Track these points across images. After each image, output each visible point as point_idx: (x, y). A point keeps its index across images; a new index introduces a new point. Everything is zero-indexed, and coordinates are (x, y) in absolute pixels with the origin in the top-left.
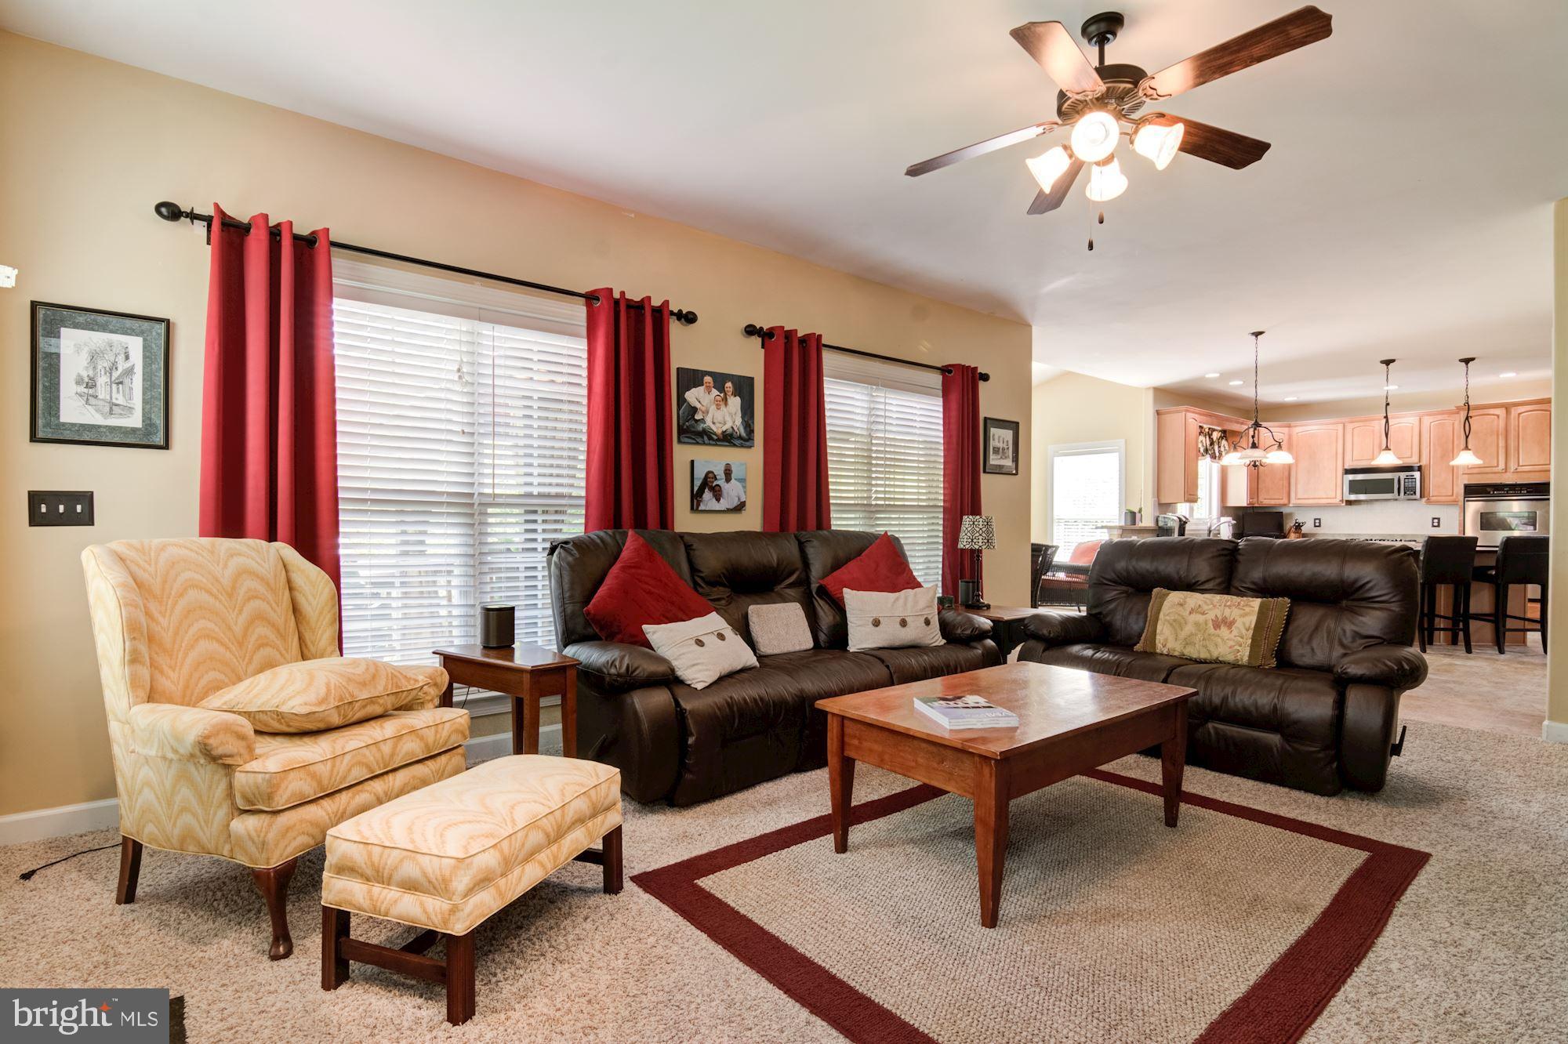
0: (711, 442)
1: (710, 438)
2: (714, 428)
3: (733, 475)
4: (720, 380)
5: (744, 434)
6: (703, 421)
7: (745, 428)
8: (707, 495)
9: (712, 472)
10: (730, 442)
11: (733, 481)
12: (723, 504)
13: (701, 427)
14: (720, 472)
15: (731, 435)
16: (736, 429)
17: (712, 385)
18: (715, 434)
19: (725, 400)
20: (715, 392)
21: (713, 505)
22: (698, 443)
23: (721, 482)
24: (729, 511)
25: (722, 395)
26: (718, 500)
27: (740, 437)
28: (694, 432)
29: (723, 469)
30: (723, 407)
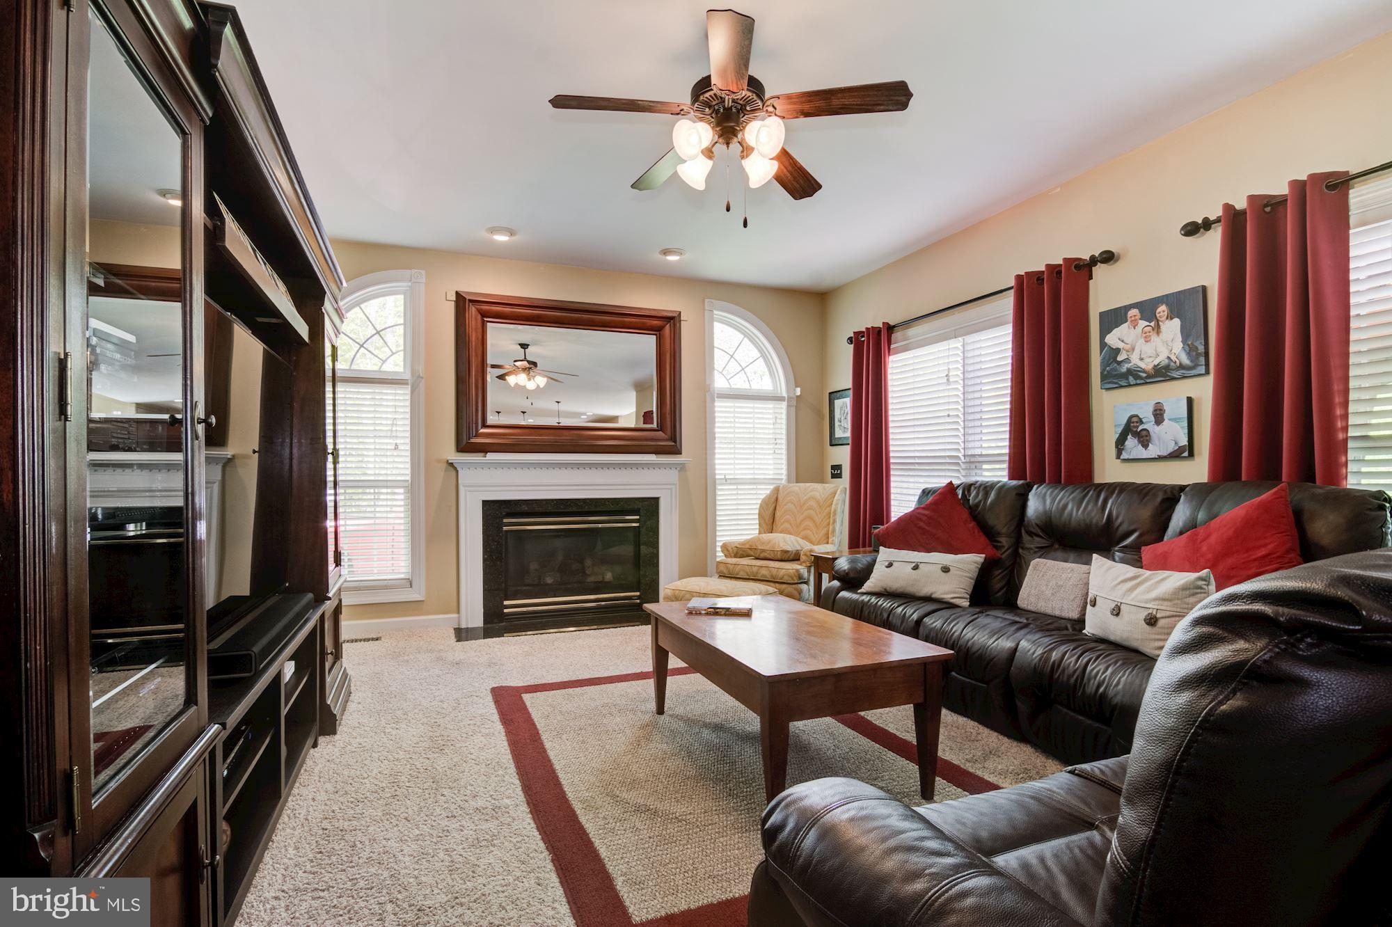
0: (1138, 382)
1: (1137, 377)
2: (1142, 365)
3: (1166, 416)
4: (1147, 309)
5: (1185, 360)
6: (1127, 360)
7: (1189, 354)
8: (1131, 442)
9: (1137, 416)
10: (1164, 375)
11: (1166, 422)
12: (1153, 451)
13: (1124, 368)
14: (1147, 414)
15: (1167, 368)
16: (1173, 358)
17: (1139, 316)
18: (1144, 371)
19: (1157, 329)
20: (1143, 323)
21: (1140, 452)
22: (1121, 387)
23: (1149, 424)
24: (1160, 458)
25: (1152, 324)
26: (1145, 446)
27: (1182, 367)
28: (1116, 375)
29: (1151, 409)
30: (1154, 338)
